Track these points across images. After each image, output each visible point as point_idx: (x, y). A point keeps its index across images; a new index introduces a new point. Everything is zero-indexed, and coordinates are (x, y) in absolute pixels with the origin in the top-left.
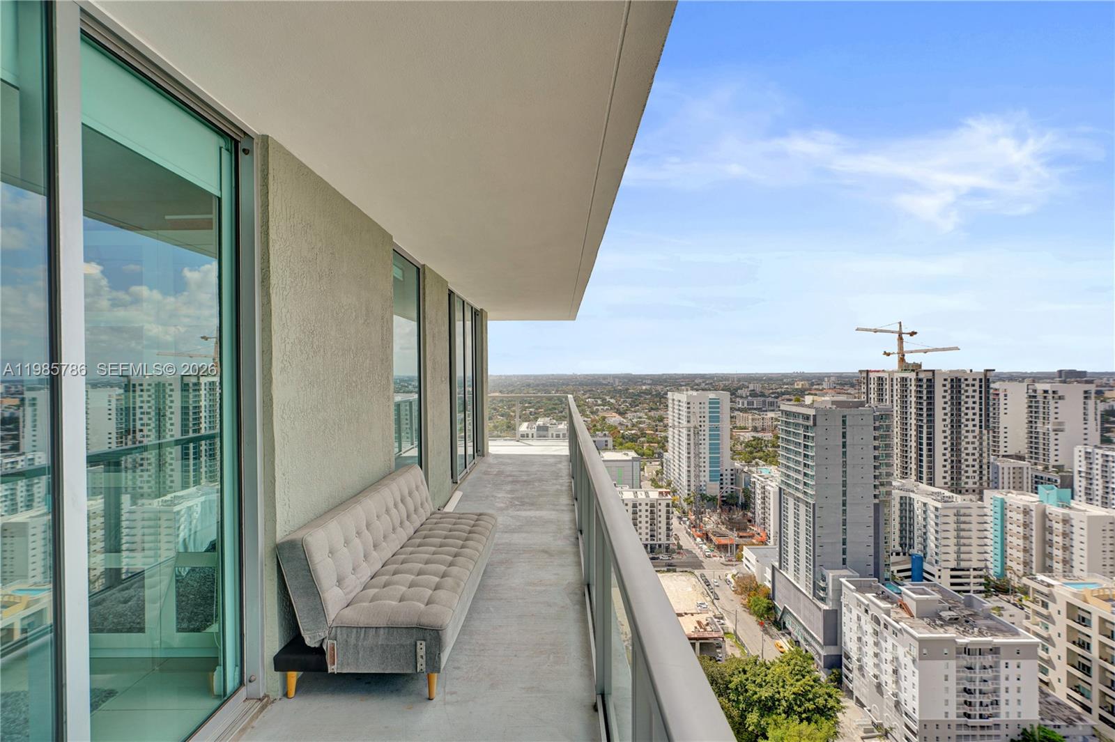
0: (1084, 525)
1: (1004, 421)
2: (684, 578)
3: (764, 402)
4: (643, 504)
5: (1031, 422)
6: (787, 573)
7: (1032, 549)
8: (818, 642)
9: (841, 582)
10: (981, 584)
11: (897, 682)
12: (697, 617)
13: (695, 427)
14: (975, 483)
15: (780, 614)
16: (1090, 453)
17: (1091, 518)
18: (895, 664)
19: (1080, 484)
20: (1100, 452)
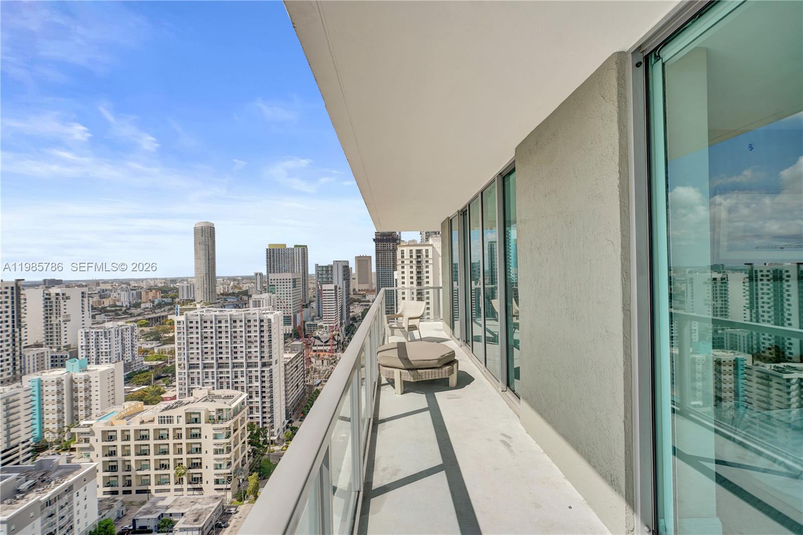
0: (98, 379)
1: (26, 320)
5: (47, 317)
7: (63, 408)
14: (9, 374)
16: (88, 332)
17: (102, 373)
19: (82, 354)
20: (94, 331)
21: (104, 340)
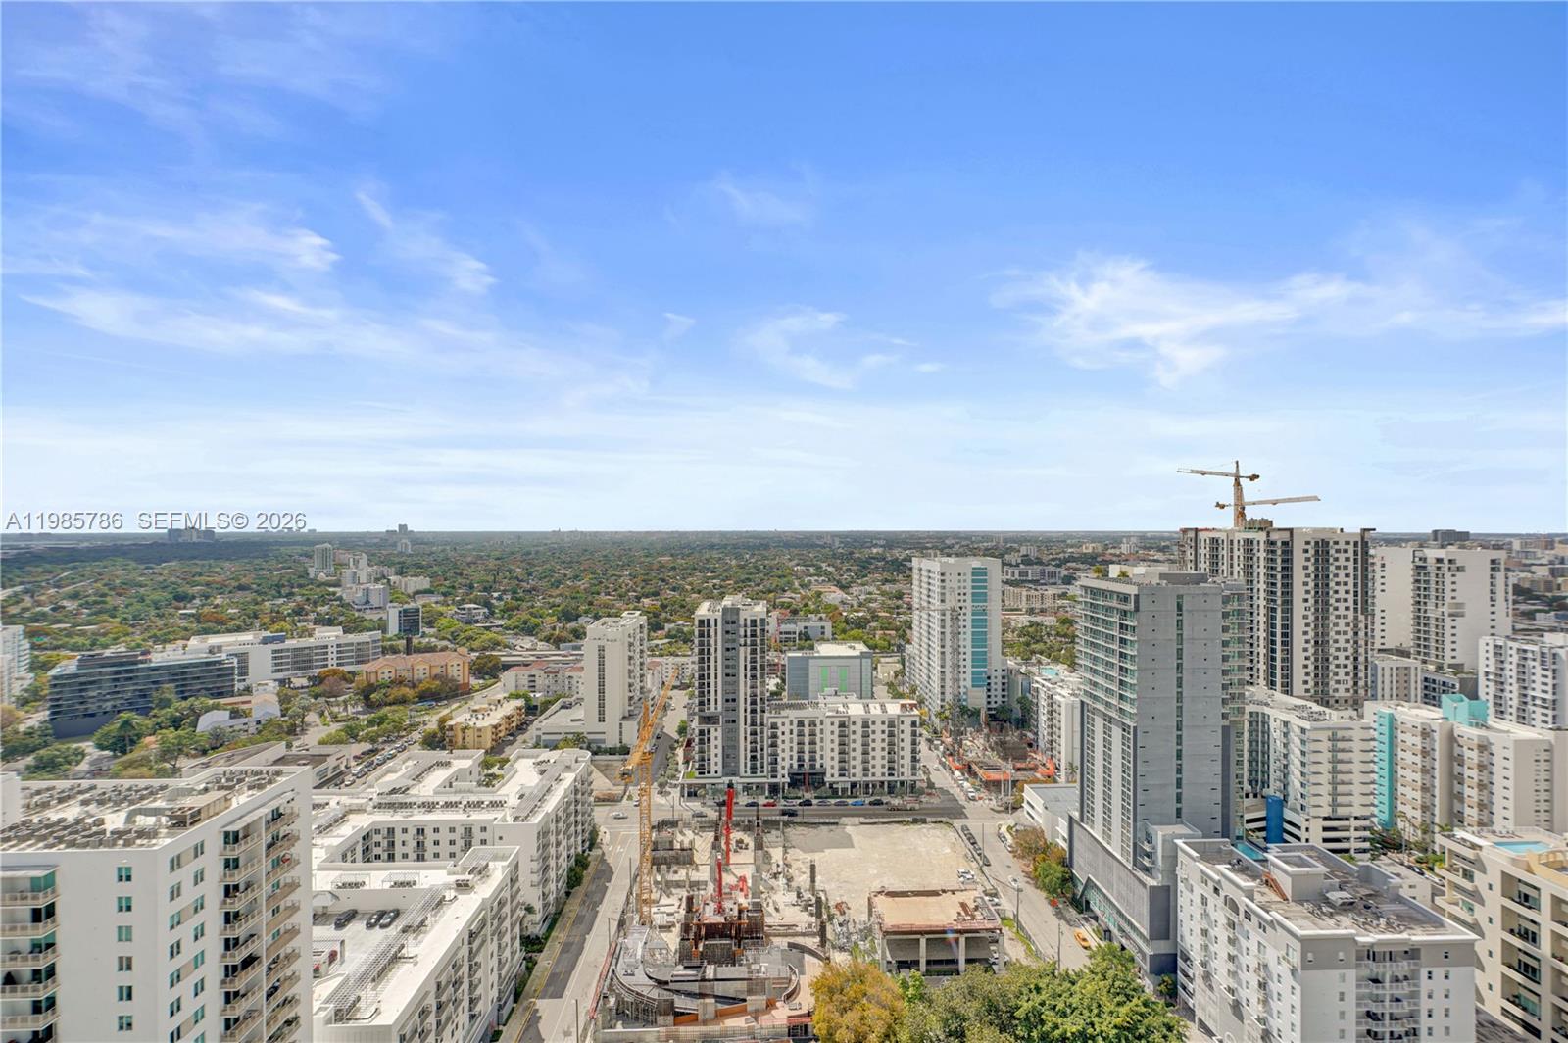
0: (1510, 754)
1: (1380, 601)
2: (938, 833)
3: (1042, 572)
4: (878, 723)
5: (1419, 602)
6: (1092, 828)
7: (1434, 787)
8: (1140, 935)
9: (1176, 845)
10: (1365, 840)
11: (1265, 1002)
12: (960, 897)
13: (953, 610)
14: (1347, 690)
15: (1080, 888)
16: (1501, 647)
17: (1518, 743)
18: (1262, 974)
19: (1487, 690)
20: (1515, 645)
21: (1538, 671)
